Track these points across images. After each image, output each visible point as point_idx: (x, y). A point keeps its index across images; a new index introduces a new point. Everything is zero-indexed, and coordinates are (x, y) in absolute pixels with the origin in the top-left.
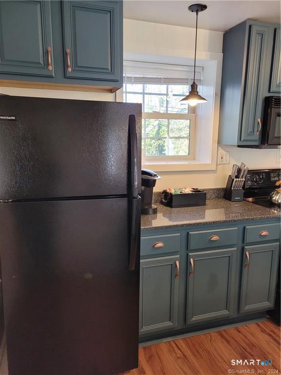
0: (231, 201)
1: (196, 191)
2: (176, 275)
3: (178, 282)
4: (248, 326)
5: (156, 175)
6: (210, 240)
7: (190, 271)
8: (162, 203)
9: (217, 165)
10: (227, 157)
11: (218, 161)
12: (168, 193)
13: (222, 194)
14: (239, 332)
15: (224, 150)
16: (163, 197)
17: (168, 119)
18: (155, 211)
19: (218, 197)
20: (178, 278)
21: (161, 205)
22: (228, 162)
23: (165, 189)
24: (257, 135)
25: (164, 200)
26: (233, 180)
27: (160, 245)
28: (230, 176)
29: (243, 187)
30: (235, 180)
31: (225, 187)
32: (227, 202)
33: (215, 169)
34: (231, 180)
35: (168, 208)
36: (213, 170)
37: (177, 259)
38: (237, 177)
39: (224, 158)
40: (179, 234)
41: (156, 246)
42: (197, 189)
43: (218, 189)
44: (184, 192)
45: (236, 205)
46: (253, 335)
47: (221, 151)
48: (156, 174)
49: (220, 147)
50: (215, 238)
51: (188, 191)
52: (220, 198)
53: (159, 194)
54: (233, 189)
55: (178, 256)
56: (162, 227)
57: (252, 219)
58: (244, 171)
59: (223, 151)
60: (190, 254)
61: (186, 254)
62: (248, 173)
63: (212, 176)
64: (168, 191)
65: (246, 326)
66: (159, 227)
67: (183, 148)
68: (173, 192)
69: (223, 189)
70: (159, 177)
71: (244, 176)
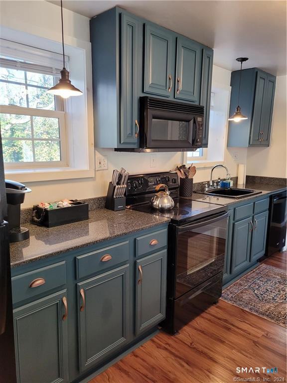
0: (114, 210)
1: (75, 202)
2: (64, 316)
3: (67, 325)
4: (144, 345)
5: (24, 187)
6: (101, 261)
7: (82, 305)
8: (33, 222)
9: (95, 171)
10: (105, 162)
11: (96, 167)
12: (41, 209)
13: (103, 203)
14: (137, 356)
15: (101, 154)
16: (34, 214)
17: (32, 116)
18: (26, 236)
19: (99, 208)
20: (66, 319)
21: (33, 226)
22: (106, 168)
23: (35, 204)
24: (135, 138)
25: (36, 219)
26: (115, 187)
27: (39, 282)
28: (111, 183)
29: (125, 194)
30: (117, 187)
31: (106, 195)
32: (110, 212)
33: (94, 176)
34: (112, 188)
35: (45, 229)
36: (92, 177)
37: (63, 295)
38: (118, 184)
39: (102, 163)
40: (64, 262)
41: (34, 286)
42: (76, 200)
43: (98, 199)
44: (61, 206)
45: (120, 214)
46: (150, 354)
47: (98, 155)
48: (24, 185)
49: (97, 150)
50: (107, 258)
51: (66, 204)
52: (102, 208)
53: (28, 211)
54: (115, 197)
55: (65, 291)
56: (41, 257)
57: (142, 229)
58: (125, 176)
59: (101, 156)
60: (79, 284)
61: (74, 285)
62: (128, 179)
63: (90, 184)
64: (41, 206)
65: (142, 346)
66: (36, 259)
67: (44, 155)
68: (47, 207)
69: (104, 198)
70: (29, 190)
71: (125, 182)
